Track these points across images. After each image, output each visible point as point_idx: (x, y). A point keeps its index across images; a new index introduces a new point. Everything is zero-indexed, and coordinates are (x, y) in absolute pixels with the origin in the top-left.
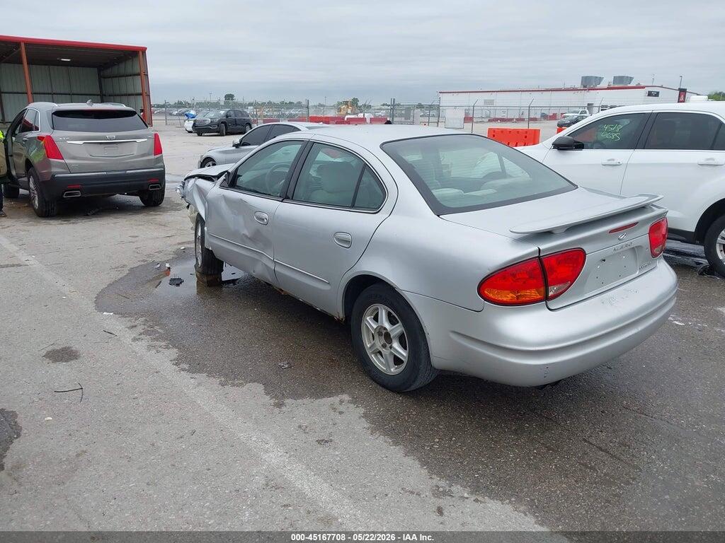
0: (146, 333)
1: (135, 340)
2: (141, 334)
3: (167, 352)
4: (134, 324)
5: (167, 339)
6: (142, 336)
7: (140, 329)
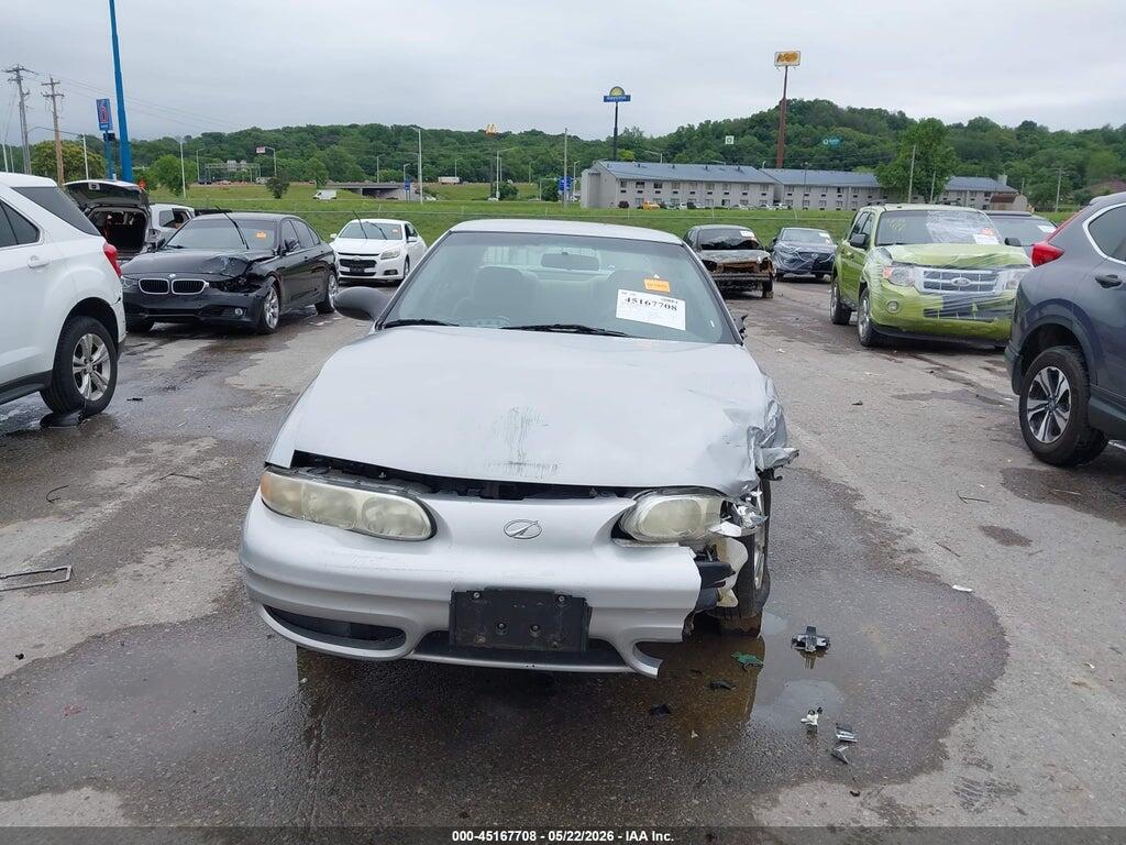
0: (894, 538)
1: (909, 532)
2: (900, 537)
3: (867, 508)
4: (913, 556)
5: (864, 522)
6: (897, 533)
7: (902, 545)
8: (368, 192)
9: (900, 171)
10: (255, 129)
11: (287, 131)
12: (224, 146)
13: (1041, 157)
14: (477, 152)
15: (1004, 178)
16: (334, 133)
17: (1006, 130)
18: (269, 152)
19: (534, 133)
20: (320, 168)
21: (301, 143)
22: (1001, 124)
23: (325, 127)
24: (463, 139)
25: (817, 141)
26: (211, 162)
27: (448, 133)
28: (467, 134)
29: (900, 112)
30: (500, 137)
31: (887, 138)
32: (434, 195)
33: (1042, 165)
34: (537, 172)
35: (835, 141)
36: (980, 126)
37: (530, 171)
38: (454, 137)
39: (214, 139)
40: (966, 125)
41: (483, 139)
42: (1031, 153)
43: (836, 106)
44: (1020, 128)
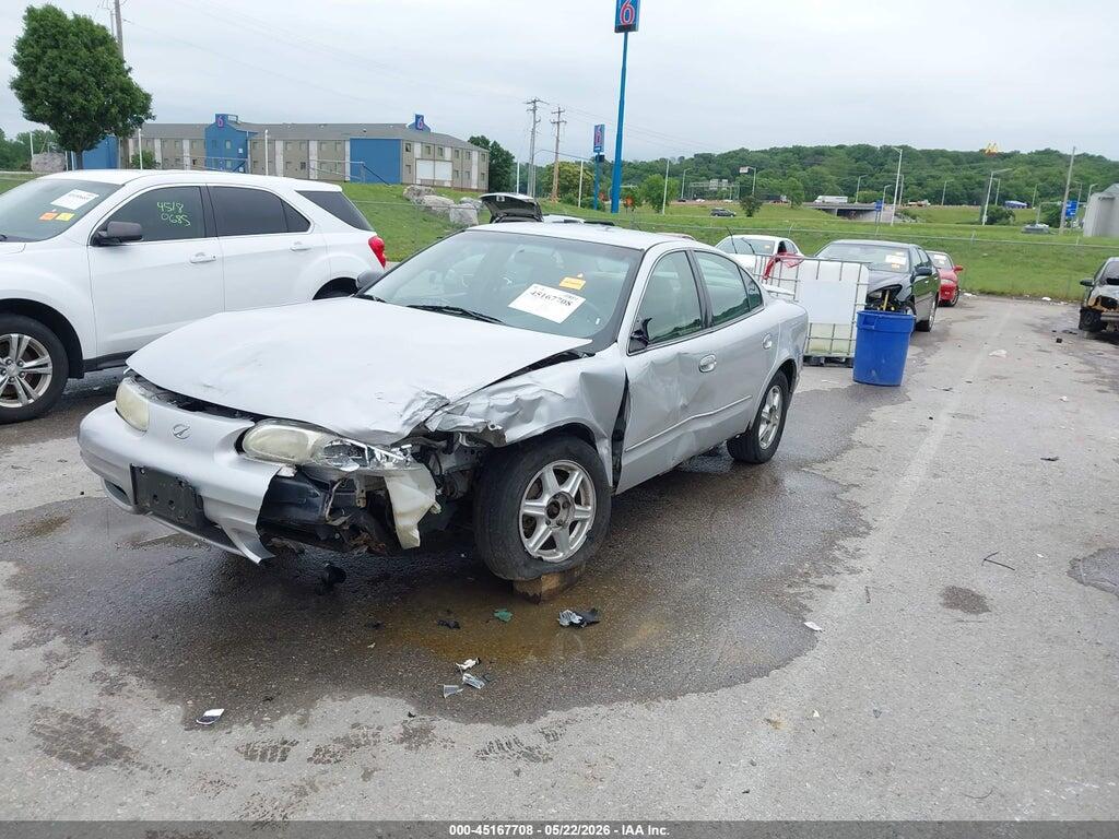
8: (843, 213)
10: (743, 150)
11: (774, 152)
12: (712, 166)
14: (973, 173)
16: (820, 153)
18: (750, 172)
19: (1047, 152)
20: (797, 188)
21: (785, 163)
23: (811, 148)
24: (957, 159)
26: (697, 180)
27: (943, 153)
28: (966, 154)
30: (1003, 156)
32: (914, 217)
34: (1044, 195)
37: (1035, 193)
38: (950, 158)
39: (704, 160)
41: (983, 159)
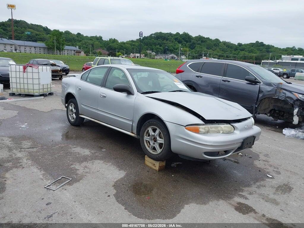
9: (52, 43)
13: (83, 42)
15: (78, 47)
17: (74, 35)
22: (73, 33)
25: (23, 33)
29: (46, 27)
31: (43, 33)
33: (84, 44)
35: (29, 33)
36: (67, 33)
40: (64, 32)
42: (80, 41)
43: (27, 23)
44: (77, 34)
